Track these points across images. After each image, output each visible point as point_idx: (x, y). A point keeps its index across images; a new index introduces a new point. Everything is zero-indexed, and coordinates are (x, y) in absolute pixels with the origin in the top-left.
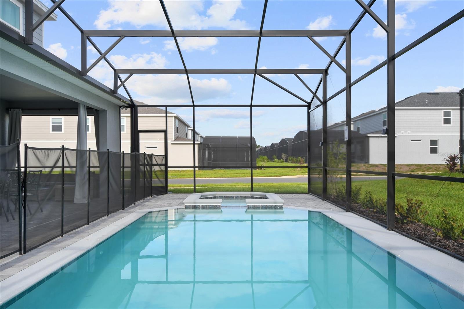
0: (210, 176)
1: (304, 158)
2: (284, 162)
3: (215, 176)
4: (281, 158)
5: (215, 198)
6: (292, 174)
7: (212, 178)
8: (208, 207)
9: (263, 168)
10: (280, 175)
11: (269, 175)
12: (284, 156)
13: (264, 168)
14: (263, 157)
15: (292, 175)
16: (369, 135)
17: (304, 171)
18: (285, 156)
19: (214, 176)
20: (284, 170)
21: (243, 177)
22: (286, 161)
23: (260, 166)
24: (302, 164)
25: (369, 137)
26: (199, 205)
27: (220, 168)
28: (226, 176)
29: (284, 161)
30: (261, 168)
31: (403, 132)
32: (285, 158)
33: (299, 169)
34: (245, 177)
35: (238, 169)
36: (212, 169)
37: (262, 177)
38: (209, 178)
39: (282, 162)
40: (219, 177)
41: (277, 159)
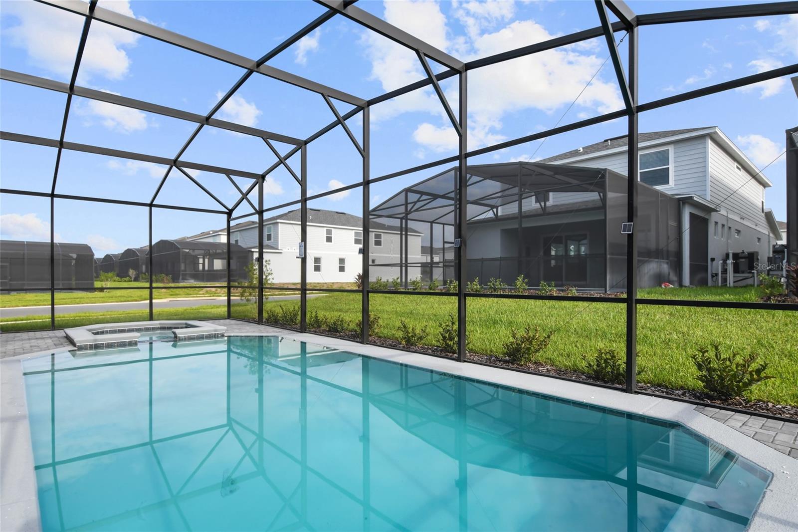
0: (14, 305)
1: (171, 276)
2: (131, 281)
3: (25, 304)
4: (128, 276)
5: (102, 333)
6: (159, 297)
7: (19, 307)
8: (117, 345)
9: (105, 290)
10: (140, 300)
11: (122, 299)
12: (132, 273)
13: (108, 290)
14: (106, 274)
15: (159, 299)
16: (253, 250)
17: (172, 293)
18: (134, 273)
19: (23, 304)
20: (141, 292)
21: (78, 304)
22: (136, 280)
23: (100, 287)
24: (167, 283)
25: (253, 252)
26: (101, 344)
27: (24, 292)
28: (46, 303)
29: (133, 280)
30: (102, 289)
31: (289, 248)
32: (134, 276)
33: (163, 290)
34: (83, 304)
35: (61, 292)
36: (9, 294)
37: (111, 302)
38: (12, 307)
39: (128, 282)
40: (33, 305)
41: (118, 278)
